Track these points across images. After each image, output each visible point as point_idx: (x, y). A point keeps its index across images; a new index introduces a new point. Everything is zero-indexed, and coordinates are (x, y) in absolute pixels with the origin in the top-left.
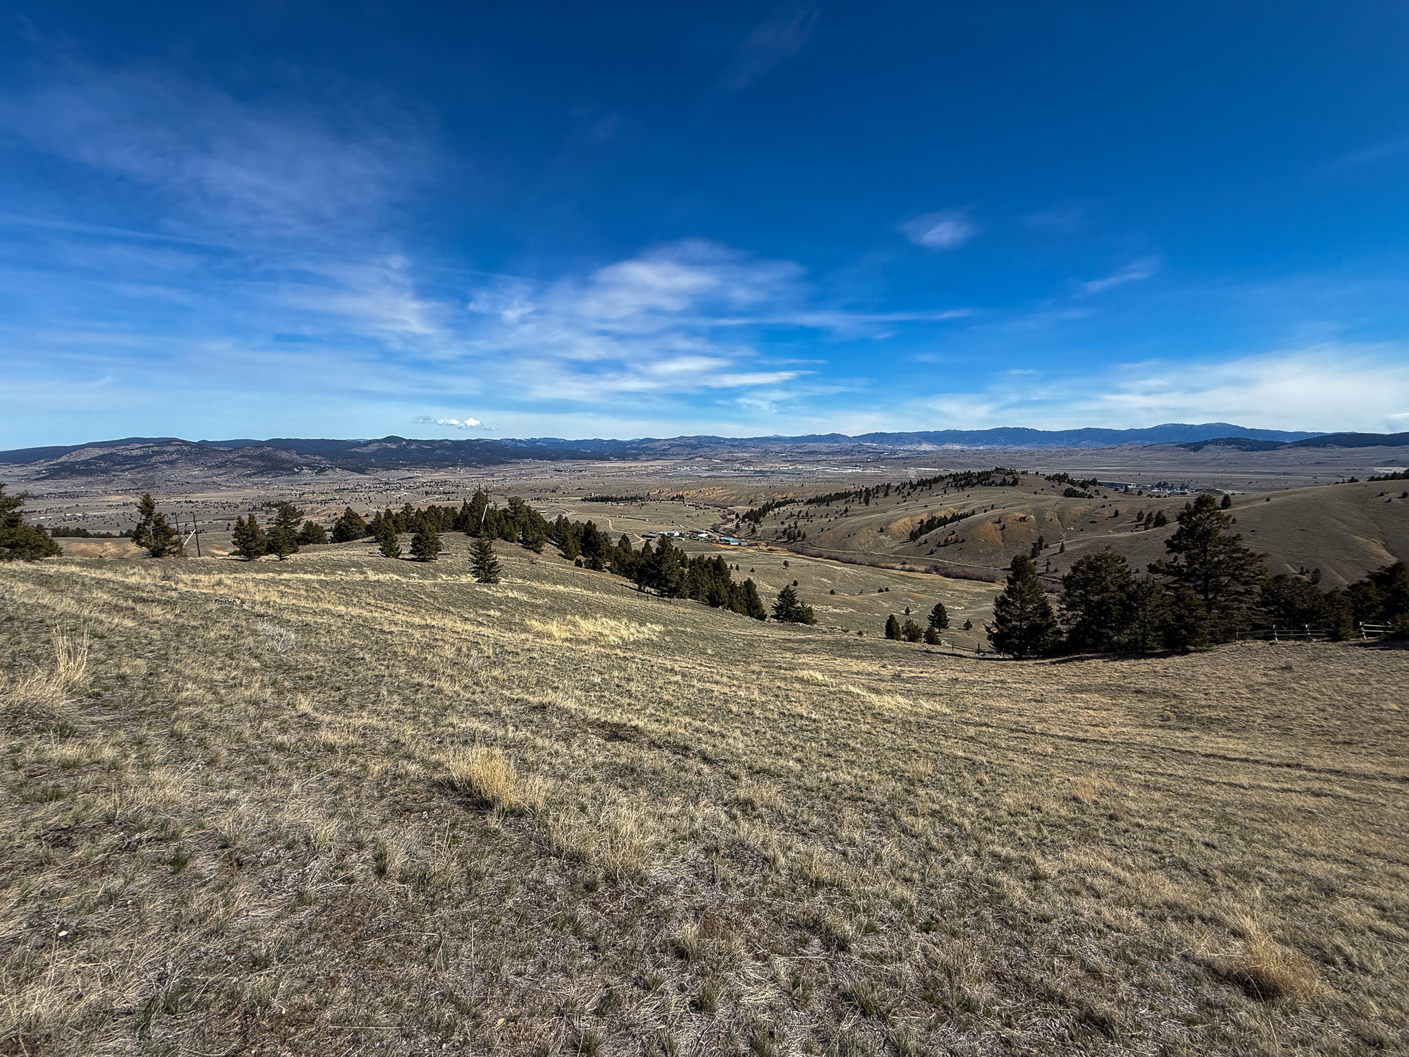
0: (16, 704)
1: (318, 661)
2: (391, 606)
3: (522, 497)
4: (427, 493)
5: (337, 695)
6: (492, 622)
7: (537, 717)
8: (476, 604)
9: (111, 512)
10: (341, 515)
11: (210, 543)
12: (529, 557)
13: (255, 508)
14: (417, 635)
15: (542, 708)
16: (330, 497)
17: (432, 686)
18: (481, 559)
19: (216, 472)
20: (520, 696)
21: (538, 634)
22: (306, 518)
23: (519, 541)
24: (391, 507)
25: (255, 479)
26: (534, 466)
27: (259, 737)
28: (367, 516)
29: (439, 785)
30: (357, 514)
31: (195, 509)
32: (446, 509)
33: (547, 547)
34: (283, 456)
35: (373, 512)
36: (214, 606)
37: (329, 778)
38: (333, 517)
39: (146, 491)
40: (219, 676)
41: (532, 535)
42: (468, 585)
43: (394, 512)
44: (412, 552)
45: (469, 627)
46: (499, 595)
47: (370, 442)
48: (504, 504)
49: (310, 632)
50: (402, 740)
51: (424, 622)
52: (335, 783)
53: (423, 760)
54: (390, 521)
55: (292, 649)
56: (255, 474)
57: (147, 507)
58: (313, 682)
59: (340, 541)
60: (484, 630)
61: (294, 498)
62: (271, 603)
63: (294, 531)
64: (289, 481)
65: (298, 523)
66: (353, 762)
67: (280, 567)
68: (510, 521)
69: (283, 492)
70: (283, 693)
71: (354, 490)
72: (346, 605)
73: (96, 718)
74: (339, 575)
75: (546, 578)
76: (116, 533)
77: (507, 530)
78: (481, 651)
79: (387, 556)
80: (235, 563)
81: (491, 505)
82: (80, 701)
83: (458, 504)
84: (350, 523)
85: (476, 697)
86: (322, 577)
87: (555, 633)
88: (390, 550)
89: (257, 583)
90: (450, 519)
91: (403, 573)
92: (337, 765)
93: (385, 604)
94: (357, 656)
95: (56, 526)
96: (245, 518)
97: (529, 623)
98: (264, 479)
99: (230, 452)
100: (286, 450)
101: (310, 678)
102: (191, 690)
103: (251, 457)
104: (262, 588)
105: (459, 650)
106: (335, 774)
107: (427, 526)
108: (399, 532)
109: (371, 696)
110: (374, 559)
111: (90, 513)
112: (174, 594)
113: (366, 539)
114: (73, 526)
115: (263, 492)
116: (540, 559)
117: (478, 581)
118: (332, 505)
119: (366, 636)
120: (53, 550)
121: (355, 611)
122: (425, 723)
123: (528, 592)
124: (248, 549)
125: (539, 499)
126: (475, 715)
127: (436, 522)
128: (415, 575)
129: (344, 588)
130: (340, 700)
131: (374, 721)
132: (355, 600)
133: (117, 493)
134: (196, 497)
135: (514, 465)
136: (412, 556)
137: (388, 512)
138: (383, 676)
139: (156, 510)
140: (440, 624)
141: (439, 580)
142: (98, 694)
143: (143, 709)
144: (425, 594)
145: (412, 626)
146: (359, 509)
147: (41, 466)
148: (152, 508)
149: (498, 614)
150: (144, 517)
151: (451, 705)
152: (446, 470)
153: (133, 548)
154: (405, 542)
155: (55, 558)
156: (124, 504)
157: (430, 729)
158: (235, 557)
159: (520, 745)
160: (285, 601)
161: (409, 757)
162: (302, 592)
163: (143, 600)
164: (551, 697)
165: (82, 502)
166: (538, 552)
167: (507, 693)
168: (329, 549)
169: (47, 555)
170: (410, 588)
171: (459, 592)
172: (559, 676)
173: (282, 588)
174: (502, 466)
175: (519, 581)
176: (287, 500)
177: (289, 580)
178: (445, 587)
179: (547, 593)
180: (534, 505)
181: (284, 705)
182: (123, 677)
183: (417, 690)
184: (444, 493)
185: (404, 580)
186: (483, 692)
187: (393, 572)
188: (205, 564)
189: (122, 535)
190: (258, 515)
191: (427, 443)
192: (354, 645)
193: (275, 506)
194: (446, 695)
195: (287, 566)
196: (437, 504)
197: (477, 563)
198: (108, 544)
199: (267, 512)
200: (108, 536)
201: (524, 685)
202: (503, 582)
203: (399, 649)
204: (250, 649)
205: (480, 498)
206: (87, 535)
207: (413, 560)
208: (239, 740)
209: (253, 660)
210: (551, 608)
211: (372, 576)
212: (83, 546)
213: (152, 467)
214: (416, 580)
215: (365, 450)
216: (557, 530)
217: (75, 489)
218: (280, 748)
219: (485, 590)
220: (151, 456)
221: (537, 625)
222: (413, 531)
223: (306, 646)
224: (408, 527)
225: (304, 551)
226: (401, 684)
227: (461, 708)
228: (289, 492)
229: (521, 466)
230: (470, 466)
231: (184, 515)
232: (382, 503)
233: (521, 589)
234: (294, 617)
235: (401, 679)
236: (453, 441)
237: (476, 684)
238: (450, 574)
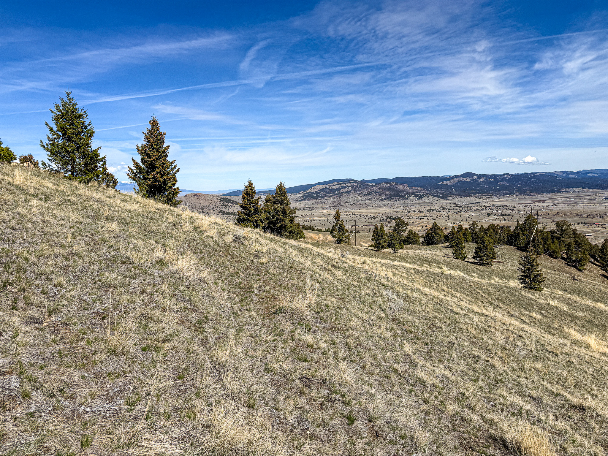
0: (293, 309)
1: (415, 322)
2: (458, 294)
3: (569, 221)
4: (489, 214)
5: (426, 348)
6: (534, 322)
7: (576, 416)
8: (520, 305)
9: (323, 218)
10: (429, 227)
11: (361, 239)
12: (571, 273)
13: (383, 220)
14: (476, 319)
15: (582, 409)
16: (424, 214)
17: (488, 361)
18: (528, 270)
19: (367, 197)
20: (559, 391)
21: (575, 342)
22: (410, 228)
23: (563, 258)
24: (462, 223)
25: (385, 202)
26: (584, 194)
27: (385, 361)
28: (446, 228)
29: (494, 438)
30: (439, 227)
31: (356, 218)
32: (502, 228)
33: (589, 266)
34: (401, 188)
35: (450, 227)
36: (363, 275)
37: (422, 403)
38: (424, 228)
39: (337, 208)
40: (366, 317)
41: (576, 254)
42: (515, 289)
43: (464, 227)
44: (474, 257)
45: (513, 321)
46: (541, 301)
47: (453, 177)
48: (551, 226)
49: (410, 301)
50: (467, 394)
51: (480, 311)
52: (425, 407)
53: (481, 415)
54: (461, 233)
55: (401, 310)
56: (385, 199)
57: (337, 216)
58: (412, 335)
59: (428, 244)
60: (527, 328)
61: (404, 215)
62: (389, 279)
63: (402, 236)
64: (402, 204)
65: (405, 230)
66: (436, 397)
67: (393, 257)
68: (556, 241)
69: (398, 210)
70: (396, 337)
71: (439, 211)
72: (430, 287)
73: (318, 325)
74: (425, 267)
75: (586, 294)
76: (324, 229)
77: (552, 247)
78: (524, 344)
79: (457, 258)
80: (372, 252)
81: (540, 226)
82: (313, 314)
83: (512, 224)
84: (435, 233)
85: (522, 380)
86: (416, 267)
87: (592, 345)
88: (459, 255)
89: (382, 265)
90: (504, 235)
91: (467, 272)
92: (427, 396)
93: (454, 293)
94: (437, 325)
95: (304, 224)
96: (379, 225)
97: (567, 330)
98: (389, 202)
99: (375, 186)
100: (402, 184)
101: (411, 332)
102: (354, 322)
103: (385, 189)
104: (384, 268)
105: (507, 338)
106: (426, 401)
107: (487, 239)
108: (466, 241)
109: (447, 355)
110: (448, 259)
111: (316, 218)
112: (346, 265)
113: (444, 245)
114: (309, 224)
115: (388, 210)
116: (581, 276)
117: (524, 287)
118: (425, 220)
119: (442, 312)
120: (303, 236)
121: (435, 294)
122: (482, 388)
123: (568, 304)
124: (379, 244)
125: (585, 223)
126: (520, 394)
127: (494, 237)
128: (475, 275)
129: (428, 276)
130: (427, 352)
131: (448, 373)
132: (435, 286)
133: (326, 208)
134: (357, 212)
135: (563, 194)
136: (474, 260)
137: (460, 227)
138: (454, 344)
139: (341, 219)
140: (492, 315)
141: (493, 281)
142: (319, 313)
143: (335, 326)
144: (482, 290)
145: (473, 311)
146: (441, 223)
147: (301, 194)
148: (339, 217)
149: (539, 317)
150: (335, 222)
151: (501, 380)
152: (505, 197)
153: (329, 238)
154: (470, 249)
155: (302, 239)
156: (328, 214)
157: (486, 393)
158: (372, 248)
159: (560, 433)
160: (395, 279)
161: (472, 408)
162: (405, 275)
163: (334, 267)
164: (590, 402)
165: (314, 212)
166: (580, 270)
167: (549, 386)
168: (420, 249)
169: (300, 238)
170: (471, 284)
171: (508, 293)
172: (597, 385)
173: (394, 270)
174: (552, 194)
175: (560, 293)
176: (400, 215)
177: (398, 266)
178: (497, 287)
179: (588, 308)
180: (580, 229)
181: (397, 345)
182: (327, 306)
183: (477, 361)
184: (502, 215)
185: (467, 277)
186: (526, 378)
187: (460, 270)
188: (358, 250)
189: (327, 231)
190: (385, 223)
191: (492, 176)
192: (435, 317)
193: (394, 219)
194: (497, 371)
195: (397, 257)
196: (496, 223)
197: (524, 272)
198: (320, 234)
199: (389, 223)
200: (321, 231)
201: (562, 382)
202: (545, 291)
203: (464, 327)
204: (380, 305)
205: (531, 221)
206: (313, 230)
207: (475, 263)
208: (375, 359)
209: (381, 312)
210: (589, 322)
211: (447, 271)
212: (311, 235)
213: (340, 195)
214: (475, 278)
215: (448, 183)
216: (602, 252)
217: (312, 206)
218: (396, 371)
219: (530, 295)
220: (340, 189)
221: (575, 335)
222: (476, 242)
223: (408, 310)
224: (473, 239)
225: (407, 249)
226: (466, 353)
227: (510, 385)
228: (401, 210)
229: (571, 194)
230: (524, 194)
231: (351, 221)
232: (456, 220)
233: (561, 299)
234: (401, 290)
235: (465, 349)
236: (512, 175)
237: (522, 370)
238: (501, 277)
